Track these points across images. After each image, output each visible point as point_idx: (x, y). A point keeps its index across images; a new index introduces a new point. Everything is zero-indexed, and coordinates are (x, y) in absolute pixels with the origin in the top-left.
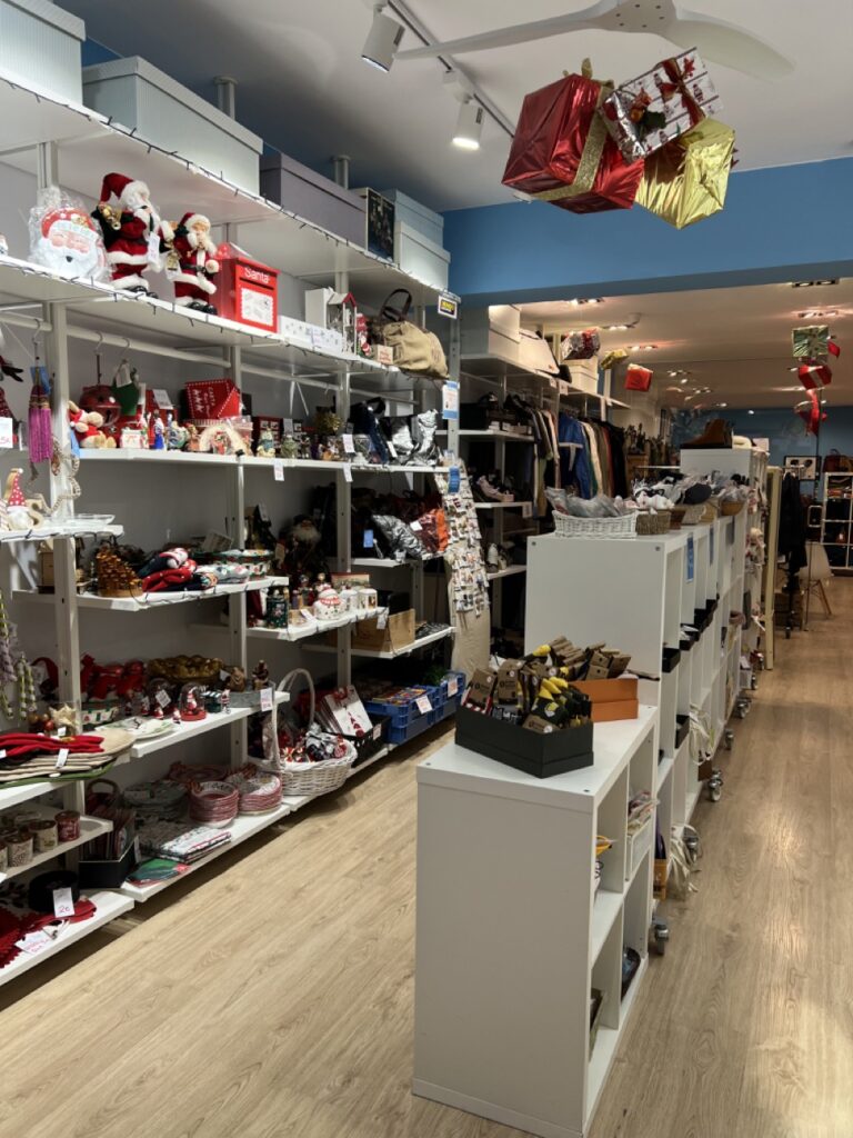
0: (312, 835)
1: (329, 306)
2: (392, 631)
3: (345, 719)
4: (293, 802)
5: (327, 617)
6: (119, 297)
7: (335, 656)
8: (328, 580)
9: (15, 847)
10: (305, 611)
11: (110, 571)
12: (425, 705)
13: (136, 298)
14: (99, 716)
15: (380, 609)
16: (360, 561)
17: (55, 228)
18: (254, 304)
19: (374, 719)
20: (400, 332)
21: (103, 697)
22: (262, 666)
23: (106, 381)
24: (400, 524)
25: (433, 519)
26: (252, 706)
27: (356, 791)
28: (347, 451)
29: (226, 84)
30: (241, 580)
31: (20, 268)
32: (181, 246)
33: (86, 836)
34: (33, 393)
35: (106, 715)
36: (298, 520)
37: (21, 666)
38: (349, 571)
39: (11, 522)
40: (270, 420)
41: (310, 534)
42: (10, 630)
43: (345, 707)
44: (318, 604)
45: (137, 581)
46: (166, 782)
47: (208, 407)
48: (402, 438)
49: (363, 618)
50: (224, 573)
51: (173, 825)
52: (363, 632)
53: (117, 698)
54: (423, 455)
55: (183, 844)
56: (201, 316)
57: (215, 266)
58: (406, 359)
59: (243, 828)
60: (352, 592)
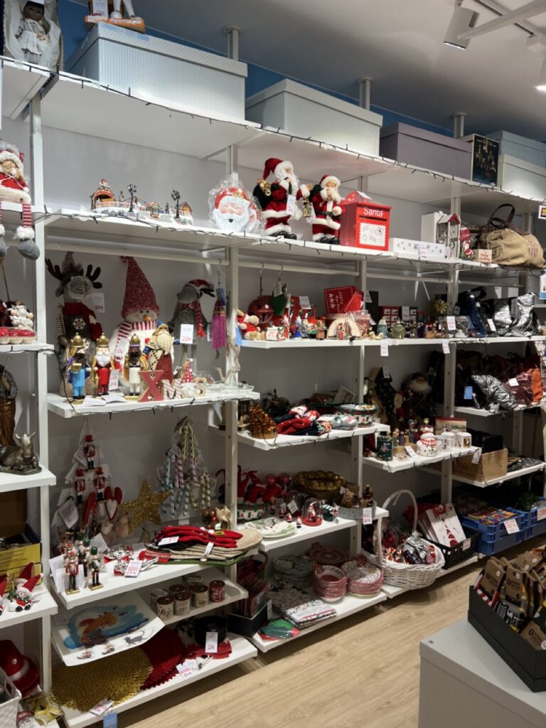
0: (402, 620)
1: (437, 224)
2: (484, 466)
3: (441, 530)
4: (391, 591)
5: (425, 454)
6: (263, 242)
7: (439, 478)
8: (432, 424)
9: (178, 602)
10: (409, 448)
11: (256, 420)
12: (512, 527)
13: (276, 241)
14: (249, 515)
15: (473, 449)
16: (461, 409)
17: (223, 201)
18: (370, 234)
19: (467, 532)
20: (501, 238)
21: (254, 501)
22: (368, 489)
23: (267, 293)
24: (496, 382)
25: (529, 377)
26: (356, 520)
27: (447, 588)
28: (450, 329)
29: (364, 82)
30: (351, 427)
31: (194, 231)
32: (316, 200)
33: (228, 600)
34: (216, 305)
35: (254, 514)
36: (415, 376)
37: (202, 477)
38: (452, 416)
39: (183, 393)
40: (391, 308)
41: (423, 387)
42: (197, 454)
43: (443, 520)
44: (419, 443)
45: (273, 428)
46: (305, 557)
47: (338, 305)
48: (504, 315)
49: (456, 456)
50: (339, 422)
51: (299, 593)
52: (461, 464)
53: (263, 503)
54: (520, 328)
55: (301, 613)
56: (326, 246)
57: (339, 210)
58: (504, 258)
59: (348, 605)
60: (451, 434)
